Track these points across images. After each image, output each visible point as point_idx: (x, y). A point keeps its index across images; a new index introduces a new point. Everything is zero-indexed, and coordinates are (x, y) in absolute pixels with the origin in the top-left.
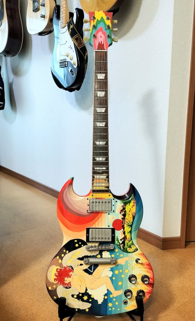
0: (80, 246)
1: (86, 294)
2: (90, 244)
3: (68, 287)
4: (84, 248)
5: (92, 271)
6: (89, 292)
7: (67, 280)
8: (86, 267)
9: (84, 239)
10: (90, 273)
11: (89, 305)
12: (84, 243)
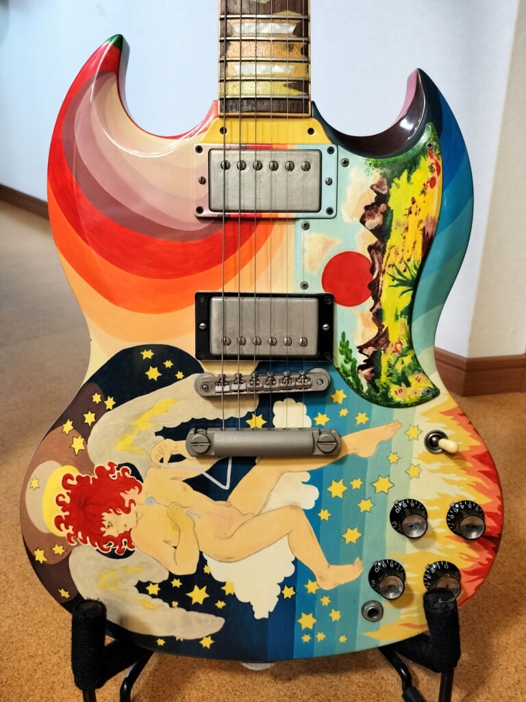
0: (167, 379)
1: (201, 577)
2: (213, 371)
3: (120, 549)
4: (186, 385)
5: (225, 485)
6: (215, 569)
7: (114, 523)
8: (199, 468)
9: (189, 345)
10: (219, 495)
11: (216, 624)
12: (187, 365)
